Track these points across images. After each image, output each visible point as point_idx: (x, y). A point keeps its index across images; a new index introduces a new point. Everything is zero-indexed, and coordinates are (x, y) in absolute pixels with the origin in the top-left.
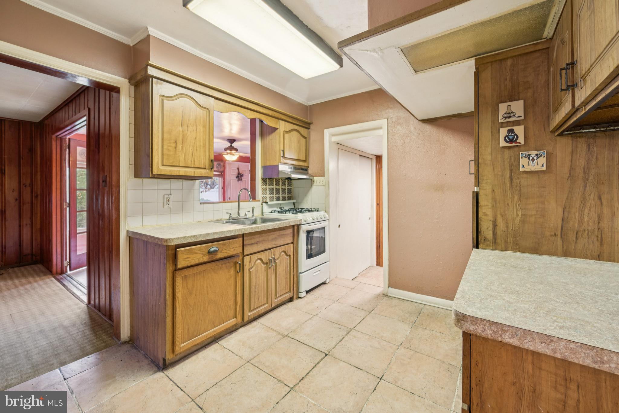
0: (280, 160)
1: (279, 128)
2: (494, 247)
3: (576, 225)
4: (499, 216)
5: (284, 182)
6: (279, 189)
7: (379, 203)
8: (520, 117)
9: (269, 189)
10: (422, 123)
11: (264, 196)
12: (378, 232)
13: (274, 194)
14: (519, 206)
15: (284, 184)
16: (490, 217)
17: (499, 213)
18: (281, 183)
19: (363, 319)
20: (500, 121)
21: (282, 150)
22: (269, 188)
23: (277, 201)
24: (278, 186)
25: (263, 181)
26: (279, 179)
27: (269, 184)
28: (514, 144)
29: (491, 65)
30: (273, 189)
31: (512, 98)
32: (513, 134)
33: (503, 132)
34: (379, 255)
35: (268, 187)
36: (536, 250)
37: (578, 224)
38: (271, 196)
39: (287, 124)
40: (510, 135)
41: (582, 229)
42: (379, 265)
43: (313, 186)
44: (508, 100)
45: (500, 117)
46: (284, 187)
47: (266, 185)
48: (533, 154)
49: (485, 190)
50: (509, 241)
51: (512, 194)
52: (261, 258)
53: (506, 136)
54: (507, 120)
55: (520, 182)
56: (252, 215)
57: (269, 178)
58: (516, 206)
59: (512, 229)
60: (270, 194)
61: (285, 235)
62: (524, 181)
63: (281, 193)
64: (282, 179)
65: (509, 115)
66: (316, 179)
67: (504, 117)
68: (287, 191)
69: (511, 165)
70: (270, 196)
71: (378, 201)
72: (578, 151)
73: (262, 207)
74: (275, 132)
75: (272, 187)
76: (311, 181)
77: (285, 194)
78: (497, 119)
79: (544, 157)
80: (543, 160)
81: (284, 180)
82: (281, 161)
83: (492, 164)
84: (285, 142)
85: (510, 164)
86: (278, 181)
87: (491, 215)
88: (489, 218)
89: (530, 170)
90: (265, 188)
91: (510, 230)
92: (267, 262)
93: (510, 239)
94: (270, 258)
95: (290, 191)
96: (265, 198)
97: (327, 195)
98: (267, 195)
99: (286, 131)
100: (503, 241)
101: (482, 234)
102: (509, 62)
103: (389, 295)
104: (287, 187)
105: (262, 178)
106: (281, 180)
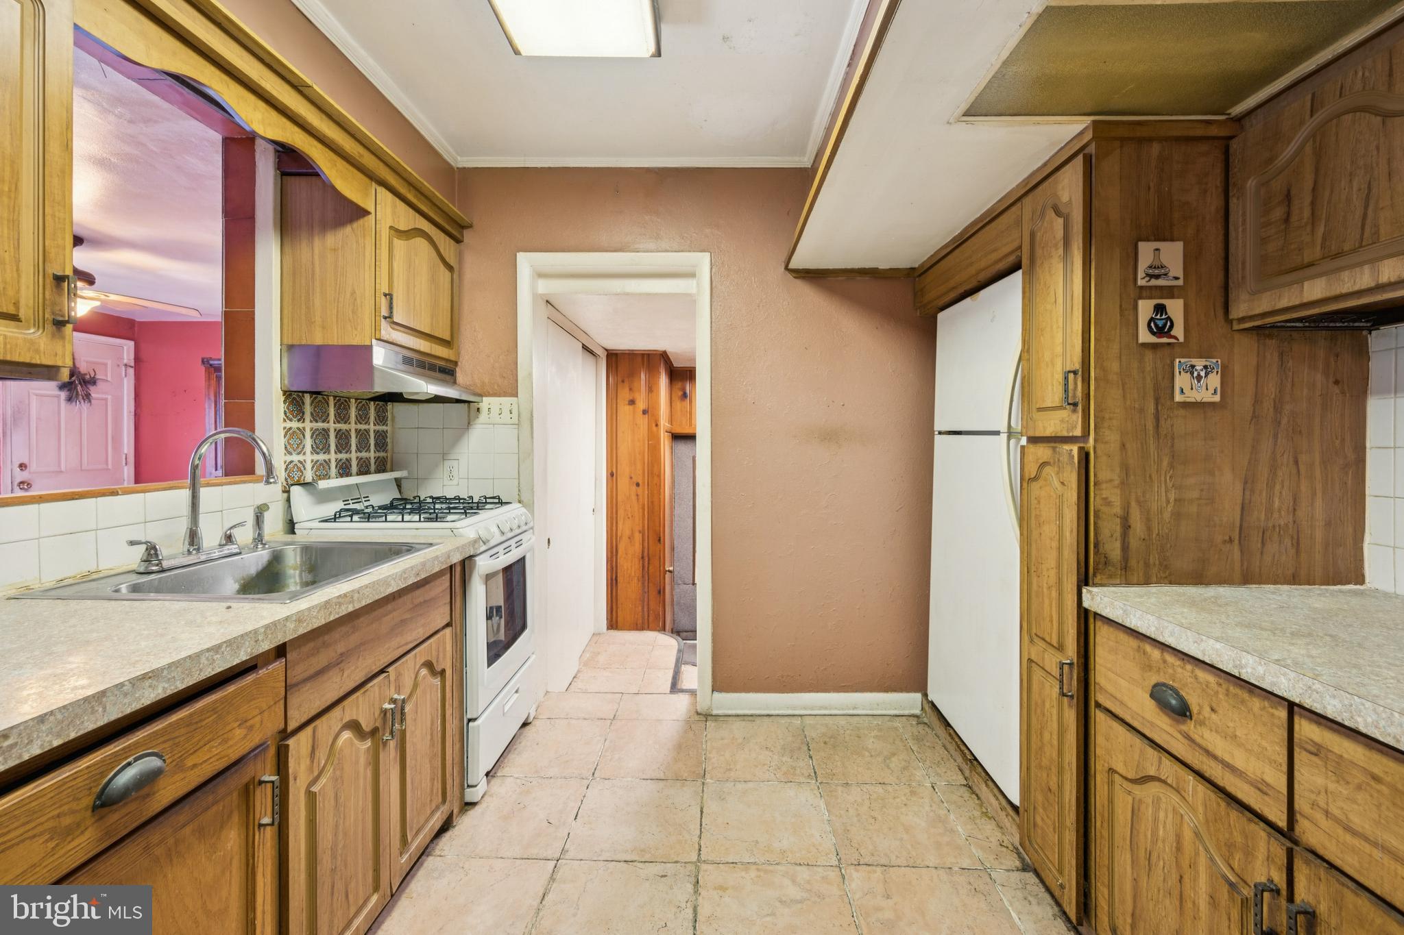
0: (376, 328)
1: (372, 211)
2: (1123, 578)
3: (1263, 517)
4: (1133, 504)
5: (365, 409)
6: (348, 431)
7: (614, 472)
8: (1177, 278)
9: (314, 432)
10: (795, 277)
11: (295, 458)
12: (612, 543)
13: (329, 453)
14: (1171, 481)
15: (363, 417)
16: (1117, 510)
17: (1133, 496)
18: (353, 412)
19: (702, 812)
20: (1141, 282)
21: (385, 295)
22: (311, 429)
23: (341, 476)
24: (345, 423)
25: (292, 403)
26: (349, 398)
27: (312, 414)
28: (1165, 340)
29: (1121, 147)
30: (325, 432)
31: (1161, 235)
32: (1164, 317)
33: (1145, 308)
34: (614, 600)
35: (308, 425)
36: (1198, 578)
37: (1265, 515)
38: (322, 457)
39: (401, 206)
40: (1158, 317)
41: (1270, 525)
42: (614, 626)
43: (474, 426)
44: (1153, 238)
45: (1141, 274)
46: (363, 427)
47: (302, 419)
48: (1199, 364)
49: (1106, 443)
50: (1151, 561)
51: (1158, 454)
52: (355, 718)
53: (1152, 319)
54: (1154, 282)
55: (1172, 426)
56: (254, 539)
57: (312, 393)
58: (1166, 480)
59: (1158, 534)
60: (315, 451)
61: (430, 600)
62: (1181, 424)
63: (354, 448)
64: (356, 399)
65: (1157, 272)
66: (486, 403)
67: (1148, 275)
68: (372, 442)
69: (1156, 388)
70: (316, 457)
71: (612, 466)
72: (1267, 365)
73: (288, 500)
74: (355, 225)
75: (325, 425)
76: (467, 406)
77: (368, 450)
78: (1131, 277)
79: (1217, 372)
80: (1214, 380)
81: (364, 402)
82: (383, 332)
83: (1120, 383)
84: (395, 265)
85: (1154, 386)
86: (342, 404)
87: (1119, 503)
88: (1114, 511)
89: (1193, 400)
90: (298, 429)
91: (1154, 536)
92: (377, 725)
93: (1154, 559)
94: (387, 706)
95: (382, 442)
96: (299, 465)
97: (525, 455)
98: (304, 454)
99: (397, 231)
100: (1142, 563)
101: (1100, 550)
102: (1156, 148)
103: (715, 712)
104: (372, 427)
105: (285, 392)
106: (353, 401)
